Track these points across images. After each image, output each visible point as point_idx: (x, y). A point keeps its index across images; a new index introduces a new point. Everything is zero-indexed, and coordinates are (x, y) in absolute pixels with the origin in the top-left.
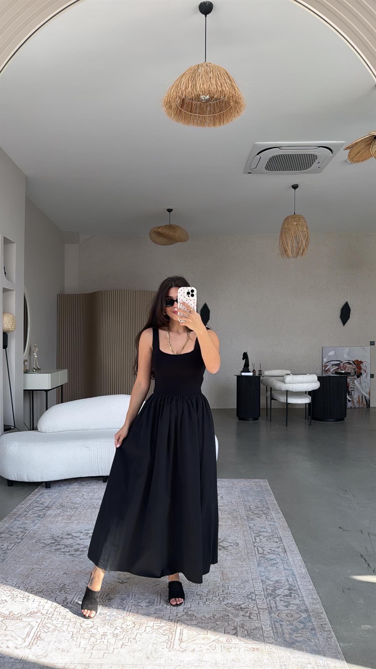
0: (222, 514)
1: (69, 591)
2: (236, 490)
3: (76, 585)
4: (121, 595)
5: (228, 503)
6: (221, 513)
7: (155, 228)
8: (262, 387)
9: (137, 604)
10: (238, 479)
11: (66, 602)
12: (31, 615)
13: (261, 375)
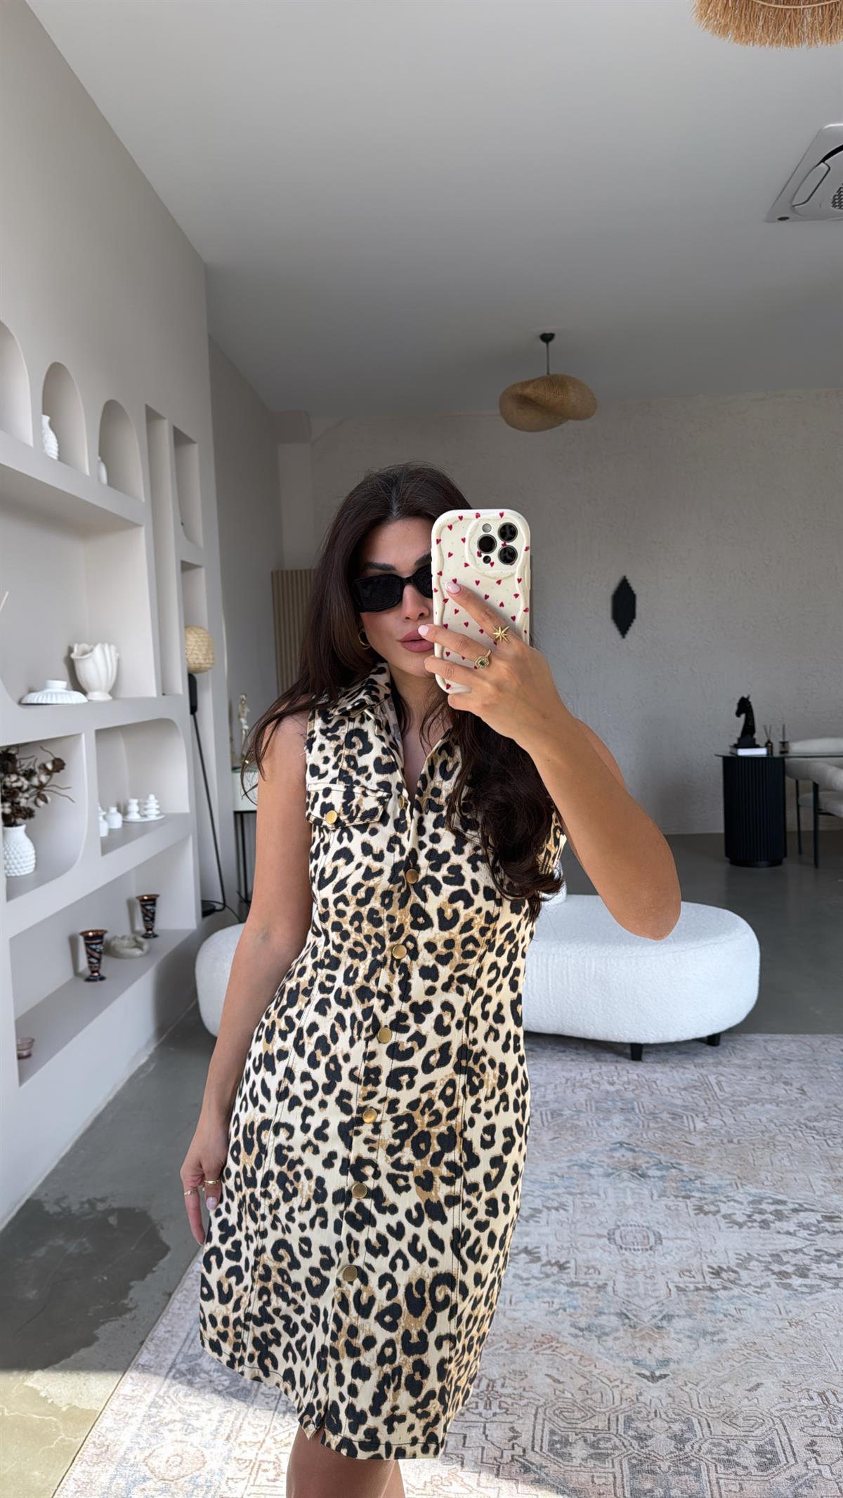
0: (828, 1144)
1: (512, 1404)
2: (830, 1068)
3: (524, 1383)
4: (668, 1422)
5: (826, 1107)
6: (826, 1141)
7: (514, 386)
8: (790, 782)
9: (726, 1457)
10: (821, 1036)
11: (519, 1446)
12: (436, 1489)
13: (786, 755)
